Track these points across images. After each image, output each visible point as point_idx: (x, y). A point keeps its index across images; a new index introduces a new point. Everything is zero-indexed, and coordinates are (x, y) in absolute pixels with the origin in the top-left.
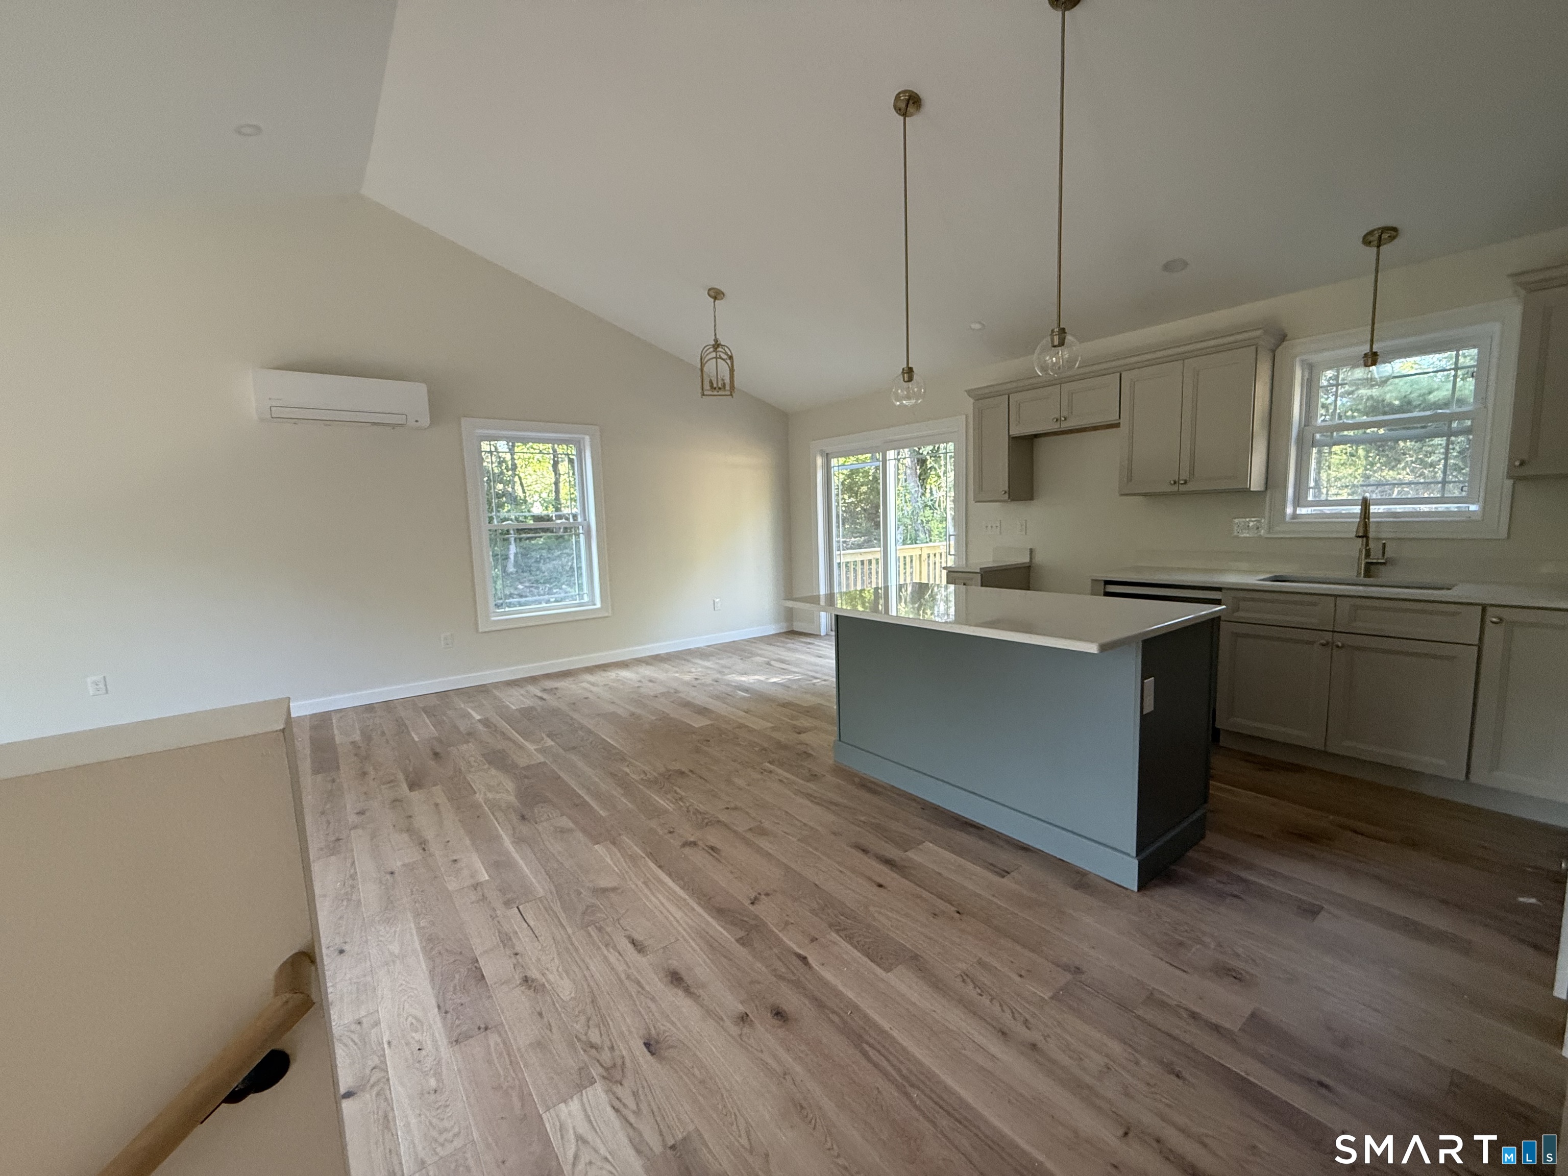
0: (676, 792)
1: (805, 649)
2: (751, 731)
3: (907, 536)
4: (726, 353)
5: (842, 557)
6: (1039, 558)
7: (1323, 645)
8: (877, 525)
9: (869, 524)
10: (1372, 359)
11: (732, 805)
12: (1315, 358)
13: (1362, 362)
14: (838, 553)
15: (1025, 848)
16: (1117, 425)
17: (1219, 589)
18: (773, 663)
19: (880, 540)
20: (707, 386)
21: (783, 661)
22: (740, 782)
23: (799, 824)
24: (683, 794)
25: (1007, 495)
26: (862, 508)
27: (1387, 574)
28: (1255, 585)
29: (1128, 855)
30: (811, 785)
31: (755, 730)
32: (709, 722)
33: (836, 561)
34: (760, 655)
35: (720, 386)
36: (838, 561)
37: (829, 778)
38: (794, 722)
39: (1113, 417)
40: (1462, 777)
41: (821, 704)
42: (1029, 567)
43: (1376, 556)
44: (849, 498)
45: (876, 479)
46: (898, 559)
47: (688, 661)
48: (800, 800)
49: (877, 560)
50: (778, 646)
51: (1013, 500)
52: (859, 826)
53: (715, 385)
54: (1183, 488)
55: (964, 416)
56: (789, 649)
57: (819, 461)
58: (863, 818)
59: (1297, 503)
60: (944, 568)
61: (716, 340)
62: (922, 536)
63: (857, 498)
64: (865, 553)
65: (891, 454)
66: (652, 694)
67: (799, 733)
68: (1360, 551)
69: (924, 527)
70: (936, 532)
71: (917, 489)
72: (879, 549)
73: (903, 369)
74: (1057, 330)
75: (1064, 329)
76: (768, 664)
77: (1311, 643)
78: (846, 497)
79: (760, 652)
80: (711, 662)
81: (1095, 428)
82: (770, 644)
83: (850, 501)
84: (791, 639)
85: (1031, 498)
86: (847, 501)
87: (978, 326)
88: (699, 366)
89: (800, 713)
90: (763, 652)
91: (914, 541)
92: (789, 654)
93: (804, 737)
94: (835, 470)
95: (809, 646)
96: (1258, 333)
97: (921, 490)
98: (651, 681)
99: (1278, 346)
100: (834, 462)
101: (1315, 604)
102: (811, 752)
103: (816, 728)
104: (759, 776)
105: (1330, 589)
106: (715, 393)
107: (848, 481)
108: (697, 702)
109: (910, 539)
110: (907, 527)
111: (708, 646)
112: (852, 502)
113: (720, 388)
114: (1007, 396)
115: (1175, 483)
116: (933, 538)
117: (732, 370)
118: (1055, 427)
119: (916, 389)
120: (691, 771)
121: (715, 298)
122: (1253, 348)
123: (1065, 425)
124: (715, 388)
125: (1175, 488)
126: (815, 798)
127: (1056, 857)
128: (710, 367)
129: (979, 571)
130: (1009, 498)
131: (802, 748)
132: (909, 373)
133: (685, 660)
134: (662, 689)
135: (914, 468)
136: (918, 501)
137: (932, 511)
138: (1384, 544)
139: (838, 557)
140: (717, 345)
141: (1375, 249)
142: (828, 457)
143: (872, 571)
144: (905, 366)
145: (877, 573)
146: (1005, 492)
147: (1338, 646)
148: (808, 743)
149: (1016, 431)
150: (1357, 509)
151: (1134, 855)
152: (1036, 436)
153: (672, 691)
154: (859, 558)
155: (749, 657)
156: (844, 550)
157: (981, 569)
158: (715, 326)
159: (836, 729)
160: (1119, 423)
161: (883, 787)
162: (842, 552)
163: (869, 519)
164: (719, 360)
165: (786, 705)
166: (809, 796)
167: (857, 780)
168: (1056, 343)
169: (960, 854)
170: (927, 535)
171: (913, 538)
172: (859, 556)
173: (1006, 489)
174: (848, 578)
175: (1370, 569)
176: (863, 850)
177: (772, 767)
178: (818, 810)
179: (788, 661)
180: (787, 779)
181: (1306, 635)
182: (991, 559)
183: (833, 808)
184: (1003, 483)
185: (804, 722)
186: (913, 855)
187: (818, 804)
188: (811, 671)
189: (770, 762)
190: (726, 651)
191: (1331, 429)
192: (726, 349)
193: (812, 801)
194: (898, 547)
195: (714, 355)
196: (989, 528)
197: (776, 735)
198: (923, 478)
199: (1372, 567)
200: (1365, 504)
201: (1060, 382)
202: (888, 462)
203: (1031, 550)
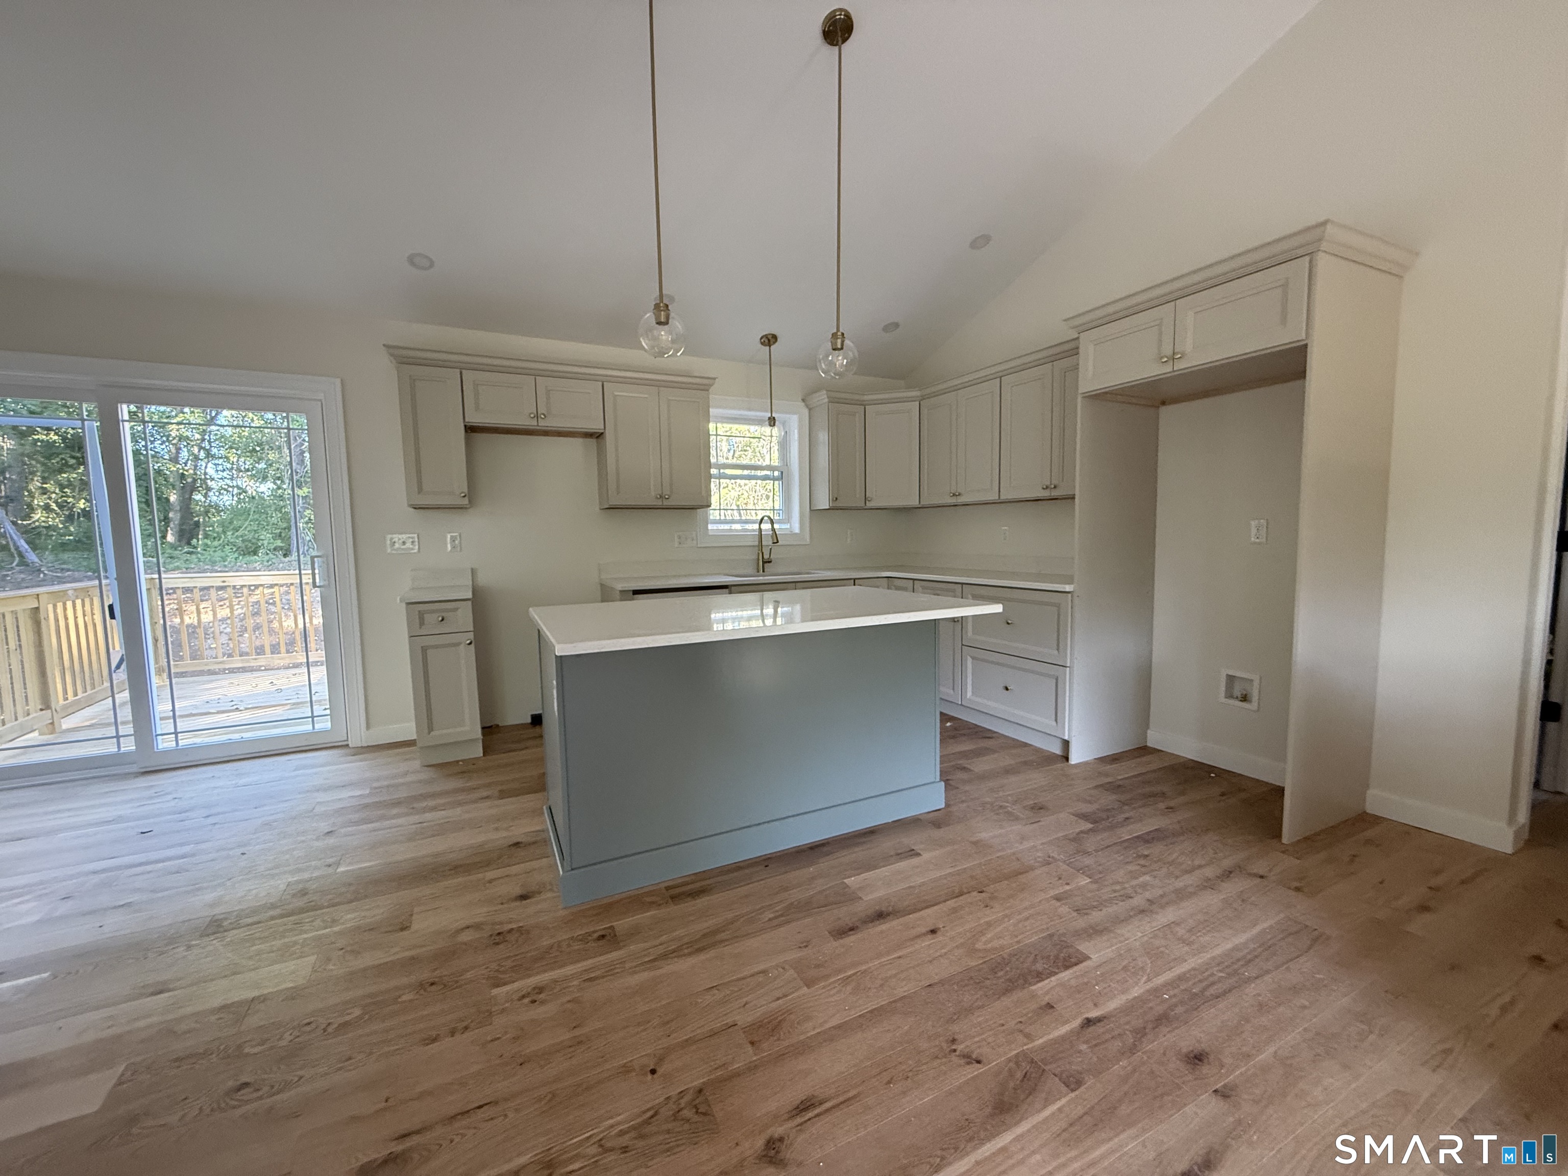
6: (482, 580)
13: (767, 423)
25: (467, 499)
39: (598, 426)
54: (666, 503)
68: (759, 555)
96: (712, 382)
114: (458, 371)
115: (661, 497)
118: (532, 423)
122: (706, 392)
123: (544, 424)
125: (659, 502)
146: (465, 496)
149: (475, 419)
160: (604, 433)
173: (466, 491)
176: (852, 930)
184: (458, 482)
201: (536, 374)
202: (121, 424)
203: (472, 569)
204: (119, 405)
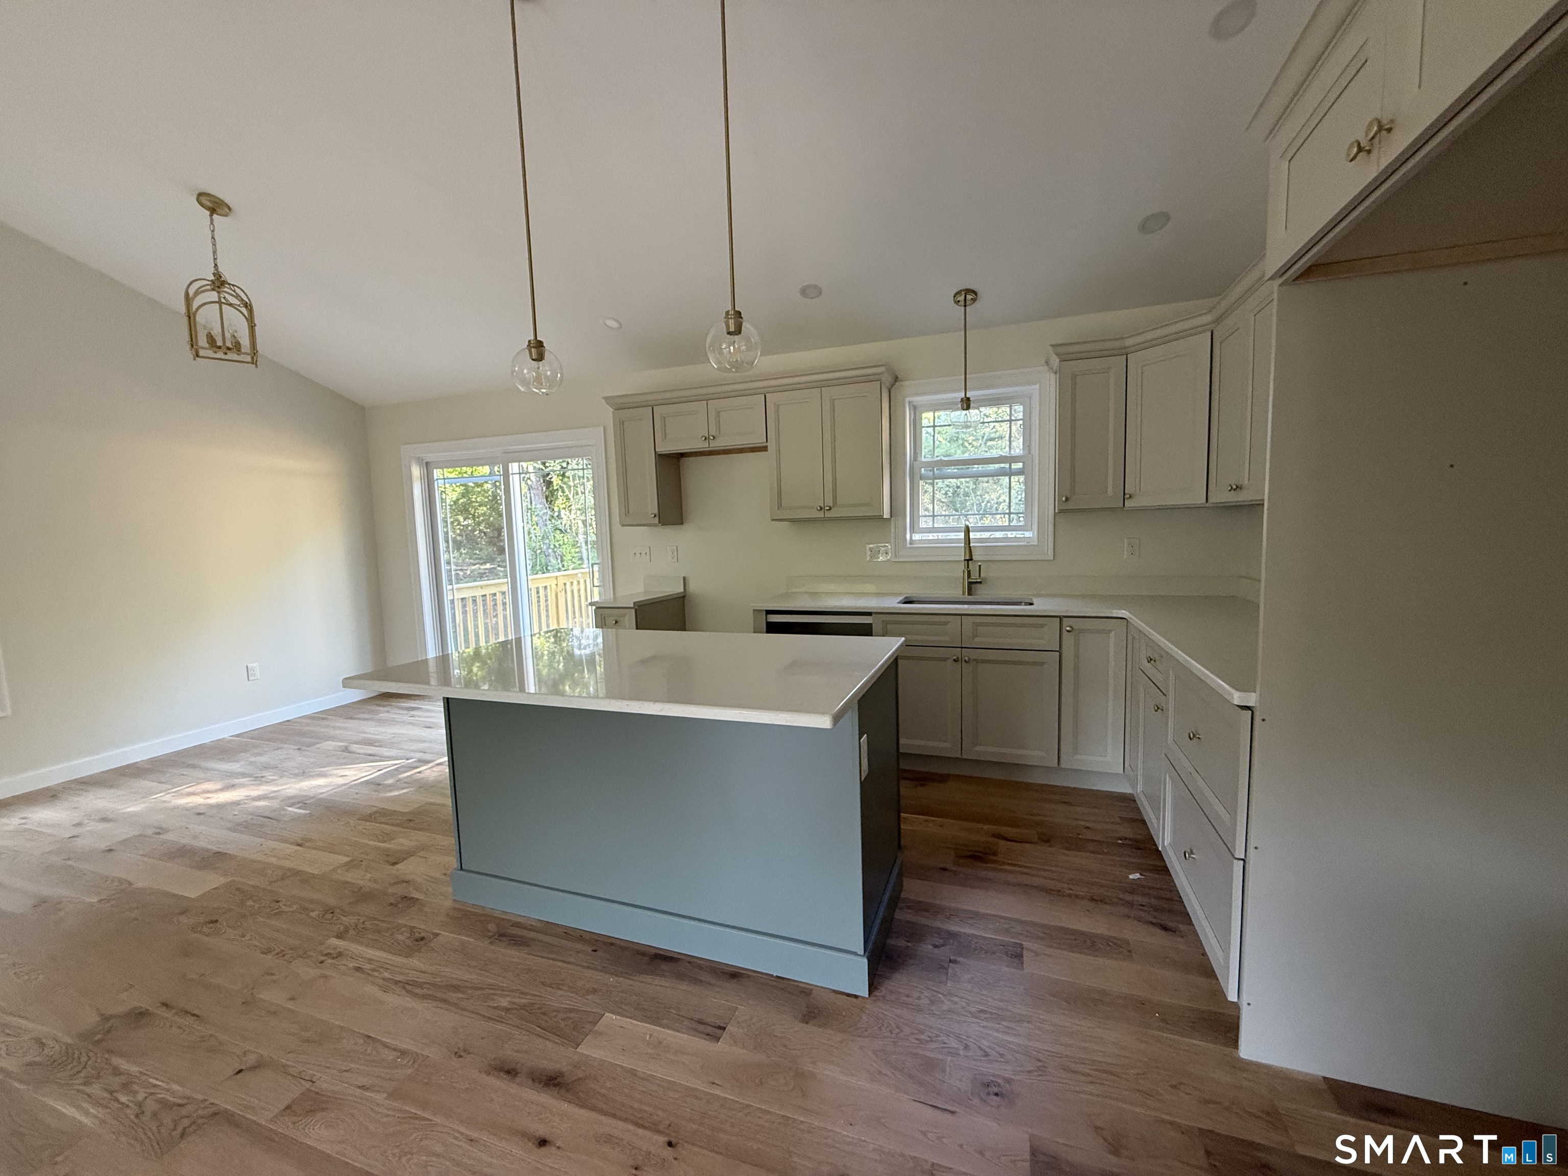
0: (117, 1072)
1: (406, 718)
2: (305, 879)
3: (536, 561)
4: (237, 296)
5: (453, 593)
6: (693, 587)
7: (955, 660)
8: (501, 551)
9: (490, 549)
10: (966, 404)
11: (252, 1059)
12: (919, 400)
13: (959, 406)
14: (450, 587)
15: (735, 975)
16: (764, 449)
17: (870, 614)
18: (354, 747)
19: (505, 567)
20: (203, 341)
21: (370, 743)
22: (271, 996)
23: (390, 1056)
24: (134, 1069)
25: (657, 519)
26: (481, 531)
27: (983, 593)
28: (896, 608)
29: (855, 954)
30: (415, 962)
31: (314, 876)
32: (222, 880)
33: (448, 597)
34: (333, 738)
35: (229, 344)
36: (450, 597)
37: (446, 936)
38: (387, 845)
39: (760, 440)
40: (1056, 765)
41: (431, 804)
42: (684, 597)
43: (975, 577)
44: (465, 520)
45: (495, 496)
46: (529, 590)
47: (194, 767)
48: (395, 1000)
49: (504, 593)
50: (365, 719)
51: (663, 525)
52: (500, 1020)
53: (219, 343)
54: (828, 514)
55: (602, 429)
56: (382, 722)
57: (416, 471)
58: (504, 1003)
59: (913, 531)
60: (591, 604)
61: (217, 275)
62: (553, 561)
63: (475, 520)
64: (487, 585)
65: (514, 467)
66: (103, 845)
67: (395, 864)
68: (964, 571)
69: (555, 552)
70: (569, 557)
71: (545, 511)
72: (505, 580)
73: (529, 341)
74: (732, 312)
75: (740, 313)
76: (346, 750)
77: (945, 660)
78: (461, 519)
79: (332, 732)
80: (243, 763)
81: (741, 451)
82: (351, 718)
83: (466, 523)
84: (384, 706)
85: (682, 524)
86: (462, 524)
87: (614, 325)
88: (183, 310)
89: (398, 825)
90: (337, 732)
91: (545, 569)
92: (383, 729)
93: (404, 868)
94: (439, 486)
95: (412, 713)
96: (882, 369)
97: (549, 512)
98: (105, 820)
99: (893, 385)
100: (437, 473)
101: (946, 623)
102: (415, 895)
103: (424, 848)
104: (313, 972)
105: (957, 609)
106: (220, 355)
107: (462, 501)
108: (202, 843)
109: (540, 565)
110: (535, 552)
111: (238, 736)
112: (468, 526)
113: (229, 349)
114: (651, 408)
115: (821, 508)
116: (565, 564)
117: (252, 327)
118: (702, 446)
119: (549, 373)
120: (165, 1005)
121: (213, 211)
122: (878, 383)
123: (716, 445)
124: (220, 347)
125: (821, 514)
126: (420, 985)
127: (772, 976)
128: (208, 317)
129: (632, 606)
130: (659, 522)
131: (400, 890)
132: (537, 349)
133: (189, 766)
134: (129, 832)
135: (540, 488)
136: (546, 525)
137: (563, 535)
138: (980, 566)
139: (450, 593)
140: (219, 283)
141: (963, 308)
142: (428, 467)
143: (498, 602)
144: (532, 338)
145: (504, 604)
146: (655, 516)
147: (965, 661)
148: (408, 878)
149: (663, 448)
150: (962, 535)
151: (862, 952)
152: (682, 455)
153: (149, 832)
154: (478, 593)
155: (314, 744)
156: (457, 583)
157: (634, 603)
158: (215, 252)
159: (453, 841)
160: (767, 447)
161: (532, 929)
162: (455, 586)
163: (491, 542)
164: (224, 306)
165: (376, 816)
166: (408, 986)
167: (492, 927)
168: (732, 329)
169: (656, 1021)
170: (559, 561)
171: (544, 564)
172: (479, 589)
173: (656, 511)
174: (465, 613)
175: (971, 586)
176: (508, 1072)
177: (341, 944)
178: (425, 1010)
179: (378, 741)
180: (370, 961)
181: (941, 653)
182: (641, 589)
183: (453, 996)
184: (651, 504)
185: (404, 841)
186: (590, 1049)
187: (425, 997)
188: (414, 751)
189: (339, 936)
190: (269, 740)
191: (932, 465)
192: (238, 290)
193: (416, 995)
194: (530, 577)
195: (213, 296)
196: (638, 555)
197: (357, 877)
198: (550, 498)
199: (973, 586)
200: (967, 530)
201: (707, 399)
202: (511, 476)
203: (684, 578)
204: (510, 464)
